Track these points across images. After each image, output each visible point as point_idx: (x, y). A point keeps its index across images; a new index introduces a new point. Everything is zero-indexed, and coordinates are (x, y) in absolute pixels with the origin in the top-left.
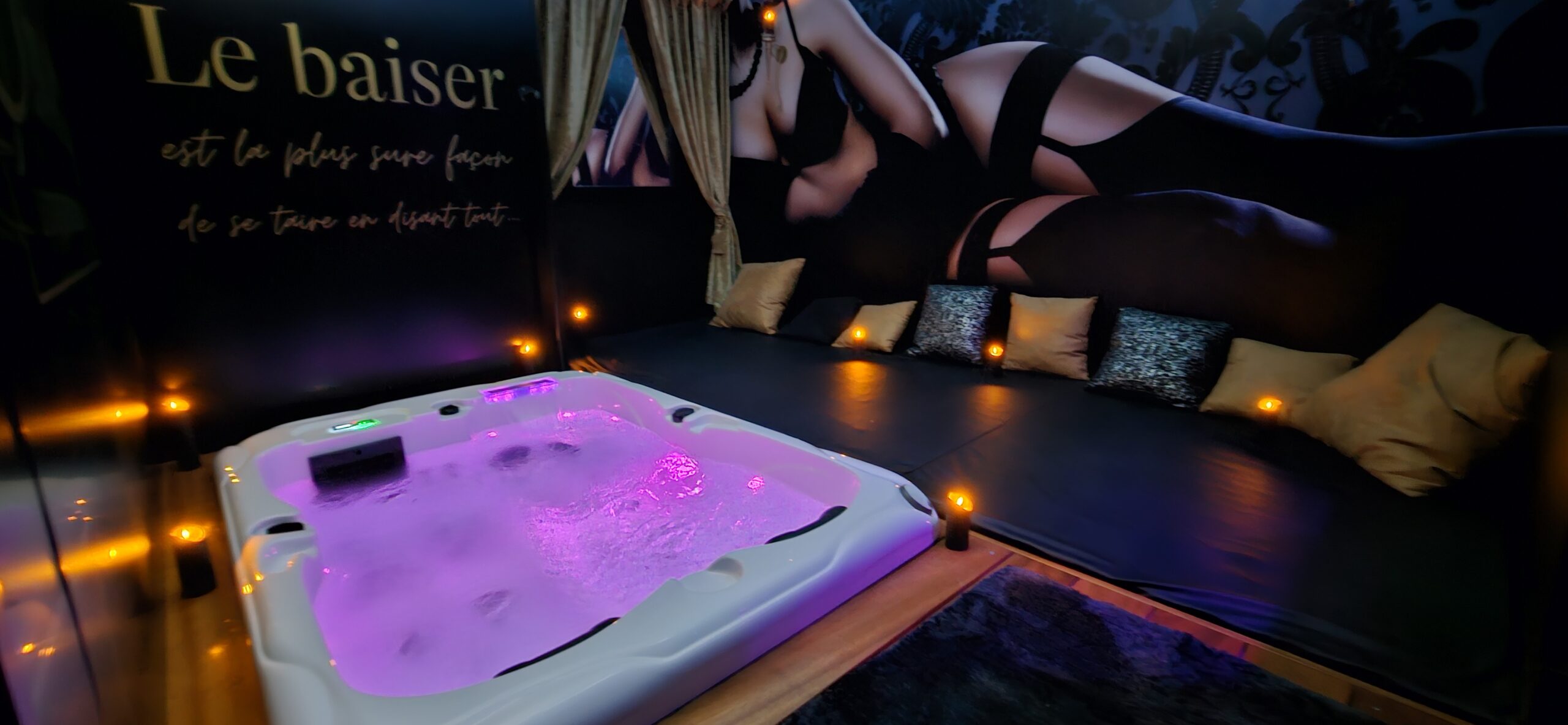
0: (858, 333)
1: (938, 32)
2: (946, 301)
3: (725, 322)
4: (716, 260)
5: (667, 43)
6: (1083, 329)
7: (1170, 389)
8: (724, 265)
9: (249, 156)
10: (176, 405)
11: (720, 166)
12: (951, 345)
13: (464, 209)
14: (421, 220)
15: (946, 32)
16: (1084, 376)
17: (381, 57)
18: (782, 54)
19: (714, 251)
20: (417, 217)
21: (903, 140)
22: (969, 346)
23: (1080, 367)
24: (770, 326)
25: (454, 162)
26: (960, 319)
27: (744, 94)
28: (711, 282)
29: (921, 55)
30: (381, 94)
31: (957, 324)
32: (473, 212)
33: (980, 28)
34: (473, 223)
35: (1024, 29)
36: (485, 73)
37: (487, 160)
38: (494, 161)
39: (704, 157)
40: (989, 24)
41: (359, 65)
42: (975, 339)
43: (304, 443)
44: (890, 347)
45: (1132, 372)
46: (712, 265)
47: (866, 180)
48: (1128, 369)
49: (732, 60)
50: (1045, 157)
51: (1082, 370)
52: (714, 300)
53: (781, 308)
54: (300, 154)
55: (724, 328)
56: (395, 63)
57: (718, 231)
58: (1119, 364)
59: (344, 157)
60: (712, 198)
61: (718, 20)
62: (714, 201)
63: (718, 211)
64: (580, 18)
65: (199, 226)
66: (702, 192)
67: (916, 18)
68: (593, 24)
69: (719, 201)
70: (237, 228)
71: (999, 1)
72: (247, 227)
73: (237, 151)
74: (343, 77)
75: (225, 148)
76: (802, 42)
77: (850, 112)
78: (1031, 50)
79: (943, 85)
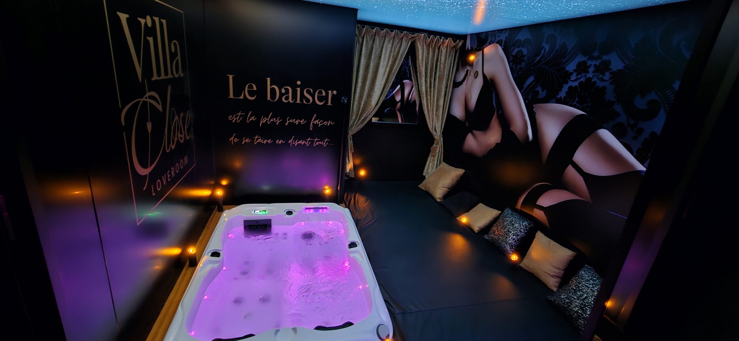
0: (464, 220)
1: (539, 89)
2: (507, 221)
3: (424, 188)
4: (431, 158)
5: (424, 66)
6: (562, 267)
7: (581, 322)
8: (434, 161)
9: (251, 120)
10: (219, 193)
11: (440, 118)
12: (501, 243)
13: (314, 140)
14: (299, 143)
15: (543, 91)
16: (555, 289)
17: (294, 87)
18: (476, 75)
19: (431, 154)
20: (298, 141)
21: (513, 134)
22: (508, 248)
23: (555, 284)
24: (438, 197)
25: (313, 124)
26: (509, 233)
27: (459, 87)
28: (426, 166)
29: (530, 97)
30: (292, 100)
31: (507, 235)
32: (317, 141)
33: (558, 94)
34: (317, 145)
35: (577, 102)
36: (330, 92)
37: (325, 123)
38: (328, 124)
39: (433, 114)
40: (562, 94)
41: (287, 91)
42: (512, 246)
43: (244, 215)
44: (477, 231)
45: (568, 303)
46: (429, 158)
47: (495, 146)
48: (567, 300)
49: (457, 70)
50: (570, 171)
51: (556, 287)
52: (426, 175)
53: (447, 189)
54: (265, 119)
55: (423, 190)
56: (299, 89)
57: (434, 145)
58: (565, 296)
59: (278, 121)
60: (434, 132)
61: (453, 53)
62: (434, 133)
63: (436, 137)
64: (385, 56)
65: (235, 140)
66: (429, 128)
67: (531, 79)
68: (391, 58)
69: (436, 132)
70: (244, 141)
71: (570, 84)
72: (247, 141)
73: (248, 118)
74: (281, 95)
75: (245, 117)
76: (485, 72)
77: (496, 112)
78: (578, 115)
79: (536, 115)
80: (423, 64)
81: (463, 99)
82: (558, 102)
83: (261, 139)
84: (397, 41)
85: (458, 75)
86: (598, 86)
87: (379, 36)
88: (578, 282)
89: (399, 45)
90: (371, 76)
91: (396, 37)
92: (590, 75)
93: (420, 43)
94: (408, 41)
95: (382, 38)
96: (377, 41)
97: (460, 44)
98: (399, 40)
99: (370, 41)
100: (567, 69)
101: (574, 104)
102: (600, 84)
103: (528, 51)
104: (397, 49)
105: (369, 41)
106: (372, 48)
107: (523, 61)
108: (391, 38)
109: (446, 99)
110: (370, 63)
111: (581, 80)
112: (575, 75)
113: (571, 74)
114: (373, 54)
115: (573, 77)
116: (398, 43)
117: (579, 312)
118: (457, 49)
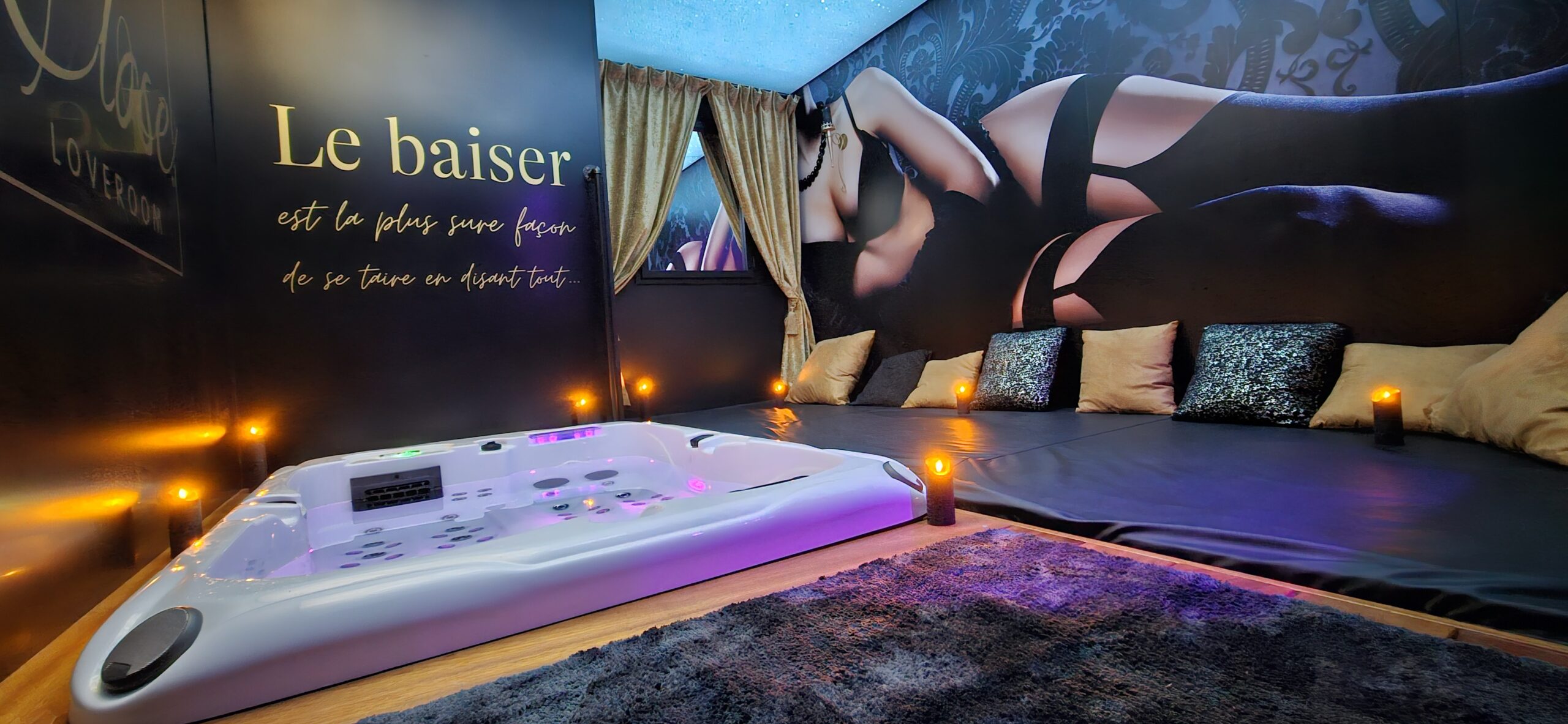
1: (980, 89)
4: (789, 341)
6: (1165, 358)
7: (1271, 404)
8: (797, 346)
9: (348, 222)
10: (255, 430)
11: (791, 250)
13: (529, 272)
14: (490, 280)
15: (988, 87)
16: (1171, 407)
17: (464, 143)
18: (843, 142)
19: (788, 332)
20: (486, 278)
23: (1165, 399)
24: (840, 397)
25: (522, 231)
27: (813, 183)
28: (785, 362)
29: (966, 114)
30: (462, 174)
32: (536, 275)
33: (1020, 76)
34: (537, 284)
35: (1061, 66)
36: (555, 154)
37: (552, 229)
38: (558, 230)
39: (775, 245)
40: (1028, 70)
41: (446, 151)
43: (349, 464)
46: (786, 344)
47: (926, 241)
49: (801, 155)
50: (1098, 185)
51: (1168, 402)
52: (789, 380)
53: (851, 379)
54: (389, 221)
56: (475, 147)
57: (791, 313)
58: (1207, 386)
59: (425, 226)
60: (783, 280)
61: (785, 121)
62: (785, 284)
63: (790, 294)
64: (655, 124)
65: (300, 280)
66: (773, 275)
67: (959, 82)
68: (667, 128)
69: (790, 284)
70: (329, 283)
71: (1035, 46)
72: (339, 282)
73: (338, 219)
74: (431, 160)
75: (328, 217)
76: (860, 128)
77: (906, 181)
78: (1069, 85)
79: (990, 136)
80: (733, 139)
81: (828, 201)
82: (1025, 87)
83: (380, 274)
84: (674, 96)
85: (804, 164)
86: (1089, 20)
87: (634, 82)
88: (1215, 351)
89: (678, 103)
90: (632, 167)
91: (669, 84)
92: (1067, 12)
93: (719, 100)
94: (695, 94)
95: (642, 88)
96: (633, 93)
97: (796, 100)
98: (676, 93)
99: (618, 90)
100: (1020, 29)
101: (1055, 73)
102: (1089, 15)
103: (934, 44)
104: (676, 111)
105: (615, 91)
106: (624, 104)
107: (933, 63)
108: (661, 89)
109: (793, 212)
110: (625, 135)
111: (1054, 28)
112: (1038, 28)
113: (1032, 30)
114: (628, 117)
115: (1037, 35)
116: (675, 100)
117: (1255, 388)
118: (790, 112)
